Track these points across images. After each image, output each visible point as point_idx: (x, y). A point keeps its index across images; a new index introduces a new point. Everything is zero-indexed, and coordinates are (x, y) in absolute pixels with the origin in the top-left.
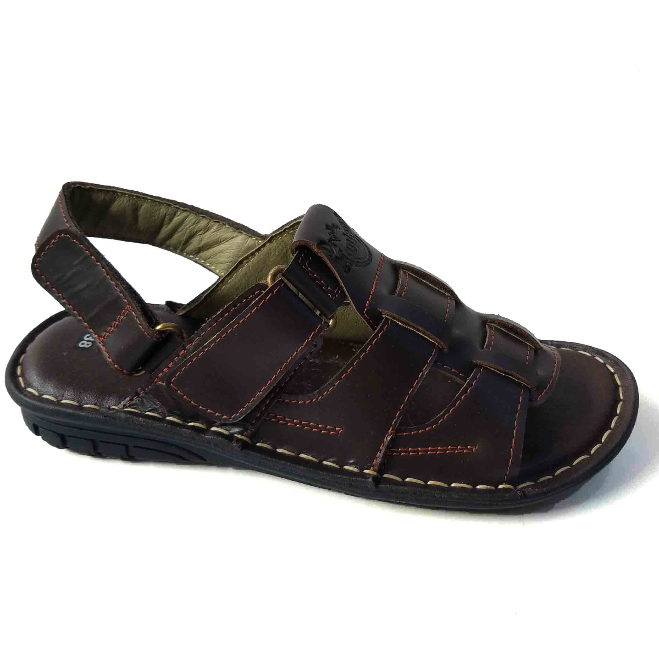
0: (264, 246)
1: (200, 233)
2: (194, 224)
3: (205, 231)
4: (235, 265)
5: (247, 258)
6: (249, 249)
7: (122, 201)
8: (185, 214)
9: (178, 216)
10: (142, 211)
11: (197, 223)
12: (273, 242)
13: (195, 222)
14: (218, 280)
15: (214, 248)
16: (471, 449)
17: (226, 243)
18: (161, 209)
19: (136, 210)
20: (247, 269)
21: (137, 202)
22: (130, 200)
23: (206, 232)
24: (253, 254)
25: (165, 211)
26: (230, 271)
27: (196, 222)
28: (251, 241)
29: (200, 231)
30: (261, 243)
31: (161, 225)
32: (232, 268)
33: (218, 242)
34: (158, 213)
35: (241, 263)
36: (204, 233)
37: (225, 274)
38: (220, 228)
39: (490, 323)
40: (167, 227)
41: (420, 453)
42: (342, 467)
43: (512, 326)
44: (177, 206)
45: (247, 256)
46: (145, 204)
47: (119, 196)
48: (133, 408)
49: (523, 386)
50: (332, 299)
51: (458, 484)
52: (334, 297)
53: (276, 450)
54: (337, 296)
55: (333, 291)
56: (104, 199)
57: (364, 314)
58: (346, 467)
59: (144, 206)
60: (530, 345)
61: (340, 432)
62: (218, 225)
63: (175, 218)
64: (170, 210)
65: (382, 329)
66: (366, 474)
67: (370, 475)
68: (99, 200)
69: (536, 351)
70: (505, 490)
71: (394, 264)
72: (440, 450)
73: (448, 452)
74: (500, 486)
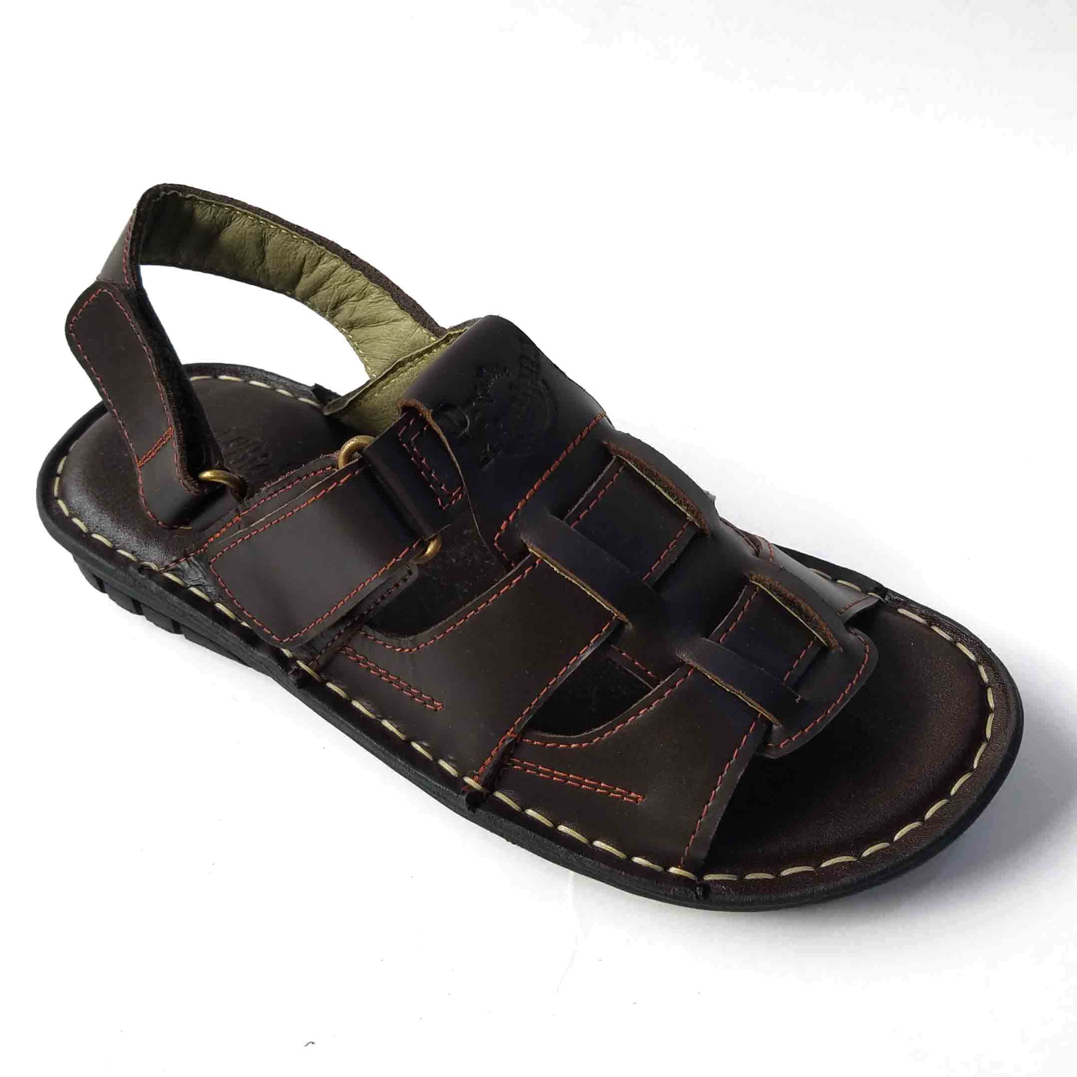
0: (437, 346)
1: (354, 298)
2: (345, 282)
3: (361, 297)
4: (392, 367)
5: (411, 359)
6: (414, 346)
7: (241, 224)
8: (334, 263)
9: (324, 263)
10: (269, 247)
11: (350, 282)
13: (347, 279)
14: (368, 383)
15: (371, 329)
16: (636, 799)
17: (384, 327)
18: (299, 247)
19: (262, 242)
20: (409, 376)
21: (264, 229)
22: (254, 225)
23: (362, 299)
24: (420, 355)
25: (305, 252)
26: (384, 373)
27: (348, 280)
28: (421, 333)
29: (353, 295)
30: (433, 341)
31: (300, 274)
32: (387, 371)
33: (374, 322)
34: (294, 252)
35: (401, 364)
36: (358, 300)
37: (377, 377)
38: (380, 298)
39: (756, 580)
40: (308, 277)
41: (555, 779)
42: (436, 760)
43: (793, 596)
44: (323, 248)
45: (410, 357)
46: (276, 236)
47: (238, 215)
48: (176, 575)
49: (759, 716)
50: (441, 508)
51: (604, 844)
52: (447, 505)
53: (351, 701)
54: (453, 502)
55: (448, 493)
56: (214, 217)
57: (494, 542)
58: (442, 763)
59: (274, 238)
60: (817, 637)
61: (438, 709)
62: (378, 294)
63: (320, 267)
64: (312, 252)
65: (521, 571)
66: (466, 784)
67: (470, 787)
68: (206, 217)
69: (825, 650)
70: (679, 877)
71: (605, 443)
72: (587, 784)
73: (598, 790)
74: (673, 870)
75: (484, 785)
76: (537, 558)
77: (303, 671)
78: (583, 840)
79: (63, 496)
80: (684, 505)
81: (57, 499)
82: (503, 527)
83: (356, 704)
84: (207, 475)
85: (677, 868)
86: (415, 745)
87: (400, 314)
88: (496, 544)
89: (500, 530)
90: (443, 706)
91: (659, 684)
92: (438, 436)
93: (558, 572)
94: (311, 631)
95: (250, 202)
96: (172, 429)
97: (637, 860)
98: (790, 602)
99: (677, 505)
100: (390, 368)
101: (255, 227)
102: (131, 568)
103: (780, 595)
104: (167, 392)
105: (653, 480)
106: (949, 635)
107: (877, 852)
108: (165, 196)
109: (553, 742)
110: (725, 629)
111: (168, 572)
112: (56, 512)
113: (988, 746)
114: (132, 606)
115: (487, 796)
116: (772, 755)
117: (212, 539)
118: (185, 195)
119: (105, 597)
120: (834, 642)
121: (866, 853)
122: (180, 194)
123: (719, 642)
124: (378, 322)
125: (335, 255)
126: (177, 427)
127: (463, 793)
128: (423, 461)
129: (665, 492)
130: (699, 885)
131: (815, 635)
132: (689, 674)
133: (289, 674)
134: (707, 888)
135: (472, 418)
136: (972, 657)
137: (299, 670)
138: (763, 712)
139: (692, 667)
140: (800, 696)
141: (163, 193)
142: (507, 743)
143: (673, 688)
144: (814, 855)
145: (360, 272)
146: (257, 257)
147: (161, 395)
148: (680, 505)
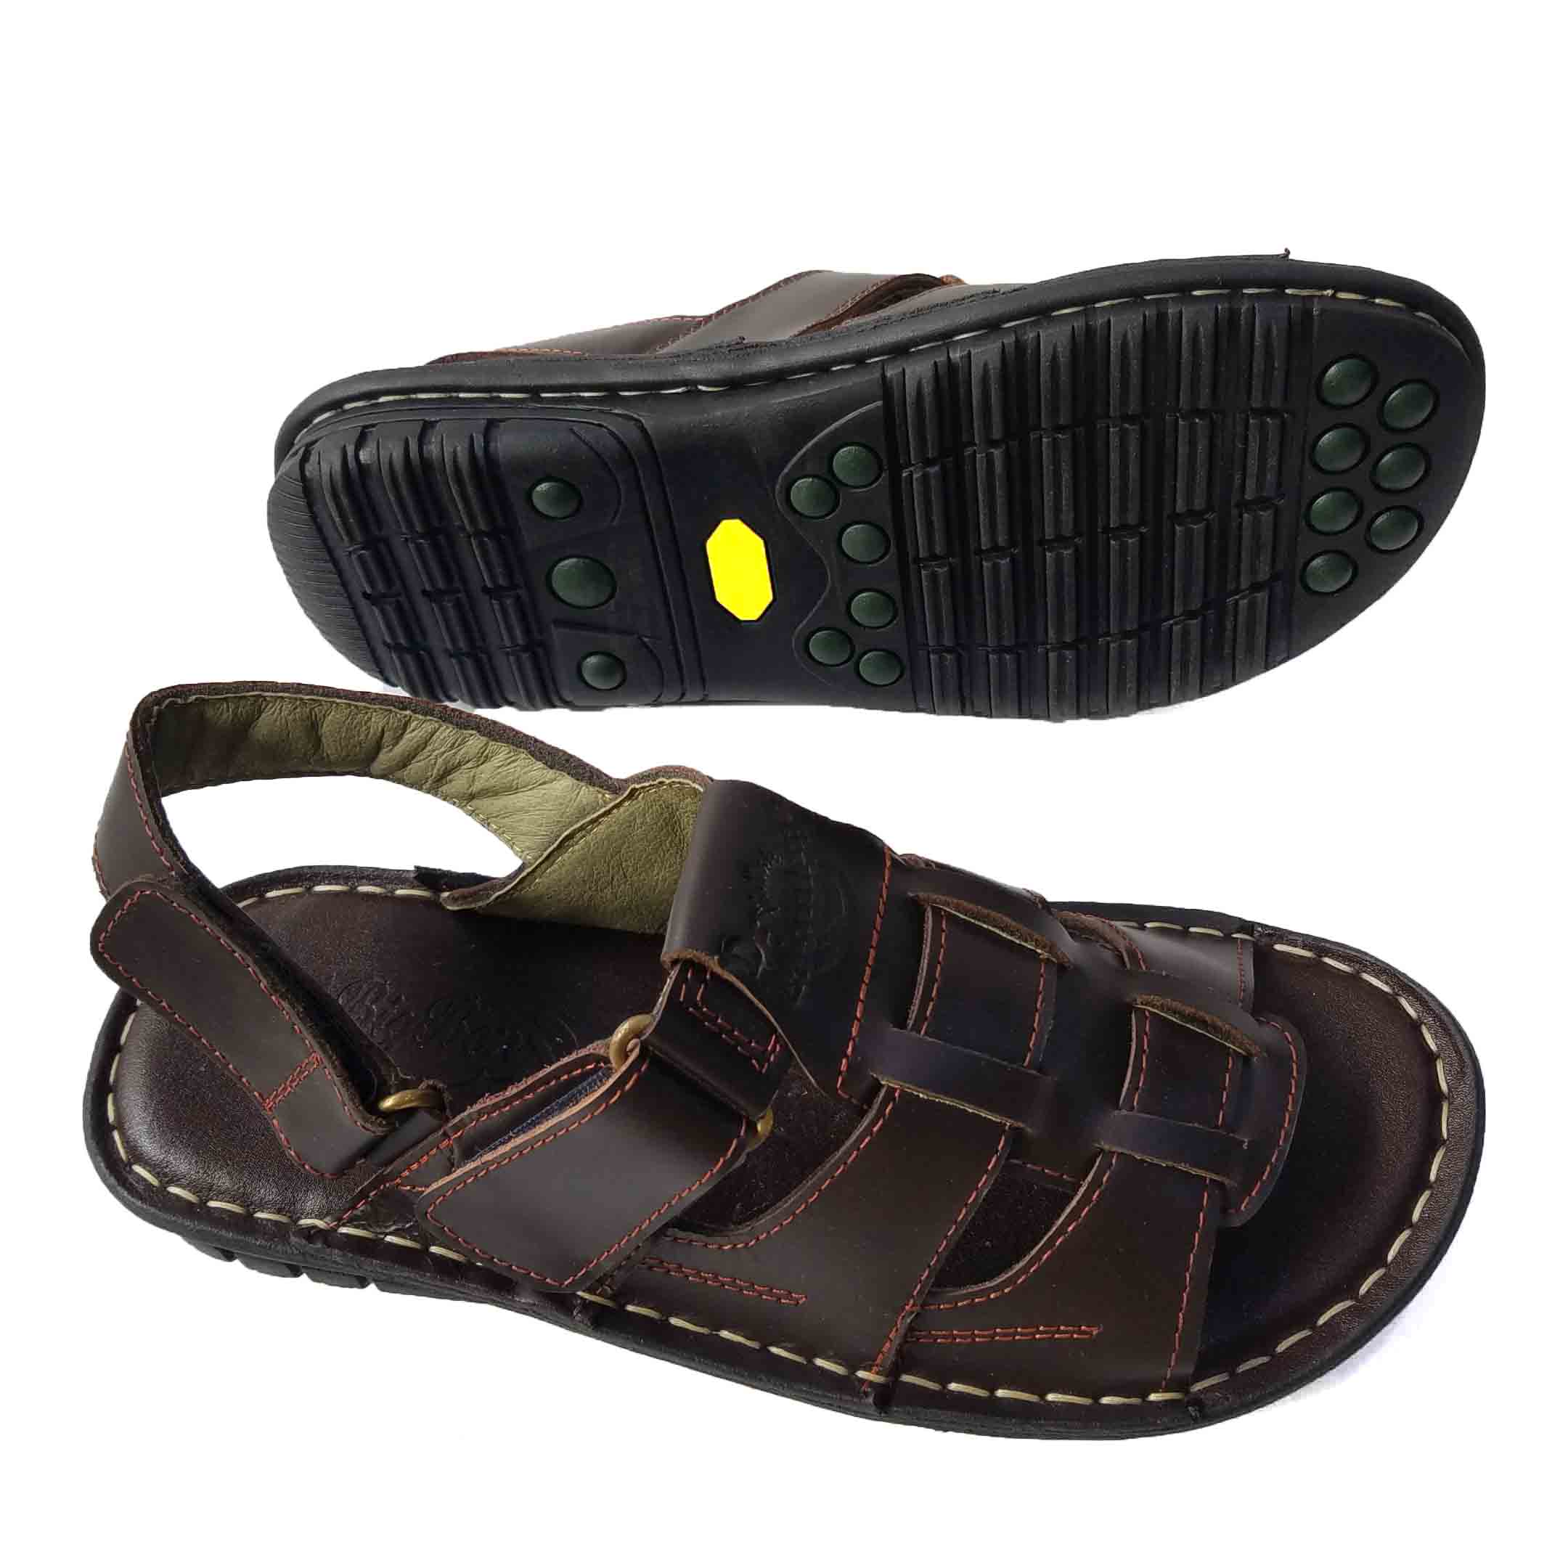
0: (617, 806)
1: (469, 765)
2: (452, 747)
3: (480, 762)
4: (557, 842)
5: (582, 828)
6: (582, 812)
7: (278, 711)
8: (429, 727)
9: (413, 730)
10: (326, 729)
11: (459, 745)
12: (636, 799)
13: (454, 744)
14: (521, 869)
15: (505, 798)
16: (1089, 1333)
17: (529, 795)
18: (370, 719)
19: (313, 727)
20: (583, 849)
21: (311, 709)
22: (296, 708)
23: (482, 764)
24: (594, 821)
25: (381, 725)
26: (546, 854)
27: (456, 745)
28: (587, 793)
29: (468, 762)
30: (611, 801)
31: (378, 747)
32: (550, 849)
33: (511, 789)
34: (364, 728)
35: (570, 837)
36: (477, 766)
37: (535, 860)
38: (513, 758)
39: (1142, 1004)
40: (391, 750)
41: (977, 1340)
42: (810, 1362)
43: (1193, 1010)
44: (408, 712)
45: (581, 826)
46: (333, 713)
47: (270, 702)
48: (356, 1227)
49: (1208, 1181)
50: (761, 1072)
51: (1060, 1396)
52: (766, 1065)
53: (667, 1320)
54: (772, 1059)
55: (761, 1049)
56: (235, 714)
57: (837, 1090)
58: (819, 1362)
59: (330, 717)
60: (1234, 1050)
61: (801, 1302)
62: (508, 753)
63: (407, 736)
64: (391, 721)
65: (880, 1113)
66: (862, 1381)
67: (871, 1384)
68: (225, 716)
69: (1247, 1060)
70: (1167, 1403)
71: (911, 895)
72: (1021, 1334)
73: (1037, 1336)
74: (1153, 1397)
75: (887, 1375)
76: (895, 1090)
77: (591, 1302)
78: (1033, 1398)
79: (137, 1158)
80: (1032, 940)
81: (130, 1164)
82: (843, 1068)
83: (675, 1321)
84: (389, 1102)
85: (1158, 1392)
86: (775, 1351)
87: (550, 774)
88: (841, 1092)
89: (840, 1073)
90: (806, 1297)
91: (1081, 1186)
92: (732, 985)
93: (926, 1097)
94: (604, 1261)
95: (281, 678)
96: (319, 1054)
97: (1106, 1400)
98: (1192, 1019)
99: (1023, 943)
100: (555, 845)
101: (298, 710)
102: (293, 1239)
103: (1175, 1012)
104: (294, 1008)
105: (984, 922)
106: (1348, 965)
107: (1375, 1284)
108: (160, 712)
109: (964, 1298)
110: (1134, 1087)
111: (344, 1225)
112: (140, 1187)
113: (1450, 1104)
114: (287, 1271)
115: (893, 1382)
116: (1237, 1222)
117: (407, 1173)
118: (185, 700)
119: (234, 1265)
120: (1254, 1050)
121: (1363, 1290)
122: (179, 701)
123: (1132, 1108)
124: (517, 788)
125: (428, 718)
126: (325, 1051)
127: (866, 1394)
128: (719, 1021)
129: (1003, 931)
130: (1189, 1404)
131: (1229, 1048)
132: (1114, 1161)
133: (575, 1314)
134: (1197, 1402)
136: (1386, 988)
137: (586, 1305)
138: (1210, 1176)
139: (1114, 1152)
140: (1246, 1140)
141: (156, 708)
142: (909, 1321)
143: (1099, 1186)
144: (1305, 1316)
145: (474, 732)
146: (310, 746)
147: (287, 1011)
148: (1026, 941)
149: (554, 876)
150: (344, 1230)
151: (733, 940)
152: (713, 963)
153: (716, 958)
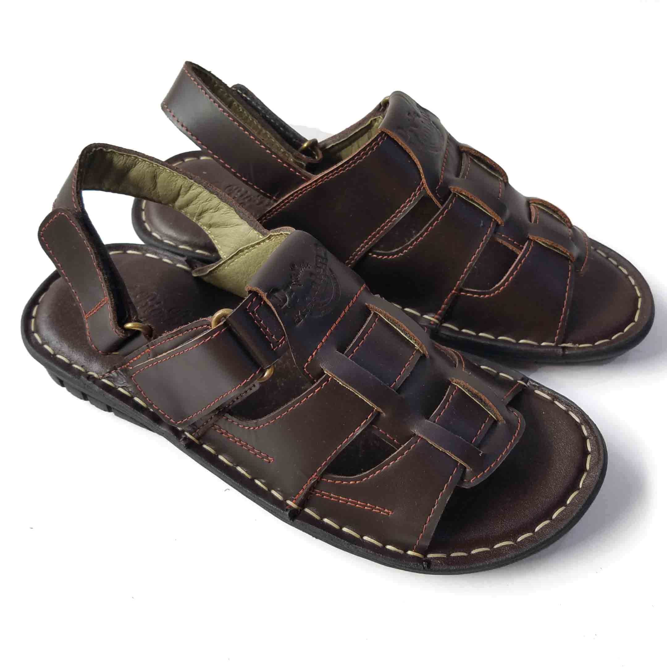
0: (263, 241)
1: (211, 211)
2: (206, 201)
3: (216, 210)
4: (236, 252)
5: (247, 248)
6: (249, 241)
7: (142, 166)
8: (199, 190)
9: (193, 190)
10: (159, 180)
11: (209, 201)
12: (272, 240)
13: (208, 199)
15: (222, 229)
16: (388, 513)
17: (230, 228)
18: (177, 180)
19: (155, 177)
20: (247, 257)
21: (156, 169)
22: (150, 167)
23: (216, 211)
24: (253, 246)
25: (181, 184)
26: (231, 256)
27: (209, 200)
28: (253, 233)
29: (211, 209)
30: (261, 238)
31: (178, 195)
32: (233, 254)
33: (224, 225)
34: (174, 183)
35: (241, 251)
36: (215, 212)
37: (227, 258)
38: (227, 212)
39: (455, 383)
40: (183, 197)
41: (340, 501)
42: (270, 490)
43: (477, 391)
44: (192, 181)
45: (247, 247)
46: (163, 174)
47: (140, 161)
48: (109, 381)
49: (459, 464)
50: (273, 350)
51: (369, 538)
52: (277, 347)
53: (218, 455)
54: (280, 346)
55: (277, 341)
56: (125, 163)
58: (273, 492)
59: (162, 175)
60: (491, 415)
61: (271, 461)
62: (227, 209)
63: (190, 192)
64: (186, 183)
65: (320, 385)
66: (287, 505)
67: (291, 507)
68: (120, 163)
69: (495, 422)
70: (414, 557)
71: (367, 304)
72: (359, 504)
73: (366, 508)
74: (410, 553)
75: (299, 505)
76: (329, 377)
77: (189, 439)
78: (358, 536)
79: (37, 331)
80: (414, 340)
81: (33, 333)
82: (309, 360)
83: (221, 457)
84: (129, 325)
85: (412, 551)
86: (257, 482)
87: (240, 221)
88: (305, 369)
89: (307, 361)
90: (274, 460)
91: (401, 447)
92: (270, 308)
93: (342, 385)
94: (194, 418)
95: (147, 153)
96: (107, 298)
97: (389, 547)
98: (475, 396)
99: (409, 340)
100: (235, 253)
101: (150, 168)
102: (82, 377)
103: (469, 391)
104: (104, 276)
105: (395, 326)
106: (565, 407)
107: (526, 538)
108: (95, 151)
109: (339, 480)
110: (438, 414)
111: (104, 378)
112: (34, 342)
113: (588, 474)
114: (81, 396)
115: (301, 510)
116: (466, 486)
117: (132, 361)
118: (107, 150)
119: (64, 389)
120: (501, 418)
121: (519, 539)
122: (105, 150)
123: (435, 422)
124: (227, 225)
125: (200, 185)
126: (110, 297)
127: (287, 510)
128: (262, 322)
129: (402, 332)
130: (425, 561)
131: (489, 414)
132: (418, 441)
133: (181, 440)
134: (429, 562)
135: (290, 296)
136: (578, 420)
137: (186, 438)
138: (460, 462)
139: (420, 437)
140: (482, 452)
141: (94, 149)
142: (313, 482)
143: (409, 449)
144: (489, 542)
145: (215, 196)
146: (152, 186)
147: (100, 277)
148: (411, 340)
149: (233, 267)
150: (104, 380)
151: (276, 290)
152: (264, 296)
153: (266, 294)
